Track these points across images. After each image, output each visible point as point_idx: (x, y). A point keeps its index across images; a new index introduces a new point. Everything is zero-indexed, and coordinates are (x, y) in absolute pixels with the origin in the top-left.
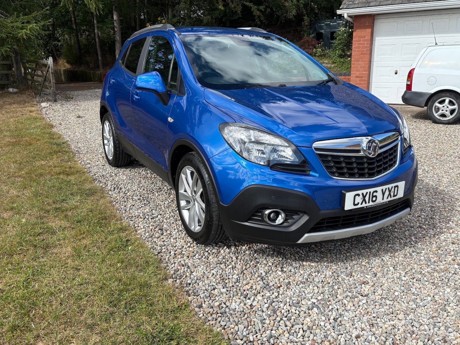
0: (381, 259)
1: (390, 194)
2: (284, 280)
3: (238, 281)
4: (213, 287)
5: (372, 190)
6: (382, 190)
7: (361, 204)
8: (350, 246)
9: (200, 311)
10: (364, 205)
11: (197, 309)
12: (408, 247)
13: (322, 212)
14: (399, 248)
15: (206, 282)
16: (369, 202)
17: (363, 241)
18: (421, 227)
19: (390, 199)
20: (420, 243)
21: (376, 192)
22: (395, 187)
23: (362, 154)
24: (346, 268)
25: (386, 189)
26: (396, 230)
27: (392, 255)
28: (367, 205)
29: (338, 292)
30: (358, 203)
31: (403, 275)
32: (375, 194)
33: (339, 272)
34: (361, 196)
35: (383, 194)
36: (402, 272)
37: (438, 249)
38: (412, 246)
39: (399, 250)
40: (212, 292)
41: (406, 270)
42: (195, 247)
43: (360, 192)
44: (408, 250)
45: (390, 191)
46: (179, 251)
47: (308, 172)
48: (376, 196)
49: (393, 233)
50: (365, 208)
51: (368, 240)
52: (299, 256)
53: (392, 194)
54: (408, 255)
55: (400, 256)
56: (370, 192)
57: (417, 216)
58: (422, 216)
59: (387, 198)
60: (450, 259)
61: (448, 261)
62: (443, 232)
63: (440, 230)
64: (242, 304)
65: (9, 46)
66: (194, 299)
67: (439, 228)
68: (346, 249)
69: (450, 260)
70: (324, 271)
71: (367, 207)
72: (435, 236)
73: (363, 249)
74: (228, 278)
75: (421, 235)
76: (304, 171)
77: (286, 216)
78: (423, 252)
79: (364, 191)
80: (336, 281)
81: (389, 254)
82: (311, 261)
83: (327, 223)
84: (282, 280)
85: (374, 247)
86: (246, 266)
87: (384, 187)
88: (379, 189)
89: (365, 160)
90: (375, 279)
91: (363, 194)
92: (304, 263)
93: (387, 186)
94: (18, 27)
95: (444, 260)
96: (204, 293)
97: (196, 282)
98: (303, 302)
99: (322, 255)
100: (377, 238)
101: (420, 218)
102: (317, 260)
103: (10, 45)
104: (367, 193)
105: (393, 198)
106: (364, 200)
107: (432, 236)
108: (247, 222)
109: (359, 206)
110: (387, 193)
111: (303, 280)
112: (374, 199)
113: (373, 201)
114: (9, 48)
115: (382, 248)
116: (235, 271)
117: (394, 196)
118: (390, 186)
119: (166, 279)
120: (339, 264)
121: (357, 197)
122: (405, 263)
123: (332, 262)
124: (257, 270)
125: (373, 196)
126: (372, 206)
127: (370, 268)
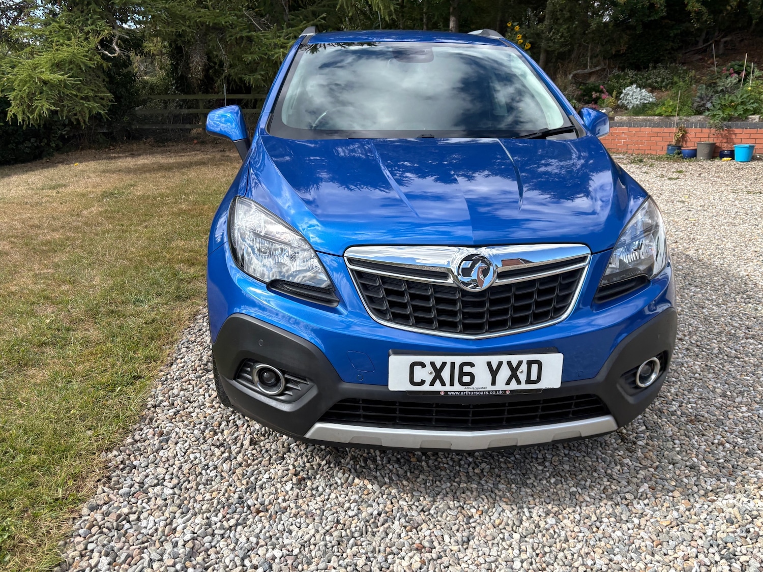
0: (515, 512)
1: (514, 375)
2: (284, 500)
3: (208, 482)
4: (156, 481)
5: (459, 360)
6: (489, 364)
7: (432, 384)
8: (487, 470)
9: (89, 515)
10: (438, 387)
11: (85, 511)
12: (610, 503)
13: (346, 386)
14: (588, 499)
15: (161, 470)
16: (452, 384)
17: (529, 466)
18: (692, 468)
19: (514, 386)
20: (646, 501)
21: (471, 365)
22: (530, 363)
23: (450, 280)
24: (422, 510)
25: (500, 364)
26: (627, 461)
27: (556, 509)
28: (448, 388)
29: (348, 551)
30: (422, 382)
31: (523, 556)
32: (466, 369)
33: (398, 515)
34: (429, 368)
35: (494, 373)
36: (530, 550)
37: (674, 523)
38: (624, 501)
39: (584, 504)
40: (150, 489)
41: (547, 549)
42: (219, 410)
43: (427, 359)
44: (606, 508)
45: (514, 371)
46: (190, 409)
47: (335, 305)
48: (472, 376)
49: (613, 465)
50: (442, 394)
51: (540, 468)
52: (363, 465)
53: (523, 377)
54: (594, 518)
55: (569, 518)
56: (453, 364)
57: (716, 441)
58: (727, 445)
59: (508, 383)
60: (681, 554)
61: (671, 558)
62: (737, 491)
63: (737, 485)
64: (162, 523)
65: (262, 73)
66: (104, 492)
67: (740, 479)
68: (471, 474)
69: (676, 555)
70: (374, 504)
71: (446, 392)
72: (710, 494)
73: (509, 482)
74: (201, 473)
75: (674, 484)
76: (330, 301)
77: (287, 381)
78: (636, 521)
79: (438, 360)
80: (370, 529)
81: (550, 507)
82: (374, 479)
83: (365, 409)
84: (280, 500)
85: (535, 484)
86: (254, 460)
87: (495, 360)
88: (480, 361)
89: (457, 296)
90: (455, 548)
91: (433, 364)
92: (357, 481)
93: (505, 358)
94: (276, 45)
95: (664, 550)
96: (131, 486)
97: (147, 466)
98: (261, 551)
99: (409, 474)
100: (567, 467)
101: (721, 447)
102: (387, 480)
103: (263, 70)
104: (444, 364)
105: (524, 386)
106: (438, 376)
107: (702, 492)
108: (235, 379)
109: (426, 387)
110: (505, 373)
111: (314, 511)
112: (466, 379)
113: (461, 383)
114: (261, 75)
115: (552, 490)
116: (224, 465)
117: (529, 381)
118: (515, 359)
119: (108, 450)
120: (422, 498)
121: (417, 369)
122: (563, 533)
123: (412, 491)
124: (263, 472)
125: (462, 374)
126: (462, 393)
127: (473, 525)
